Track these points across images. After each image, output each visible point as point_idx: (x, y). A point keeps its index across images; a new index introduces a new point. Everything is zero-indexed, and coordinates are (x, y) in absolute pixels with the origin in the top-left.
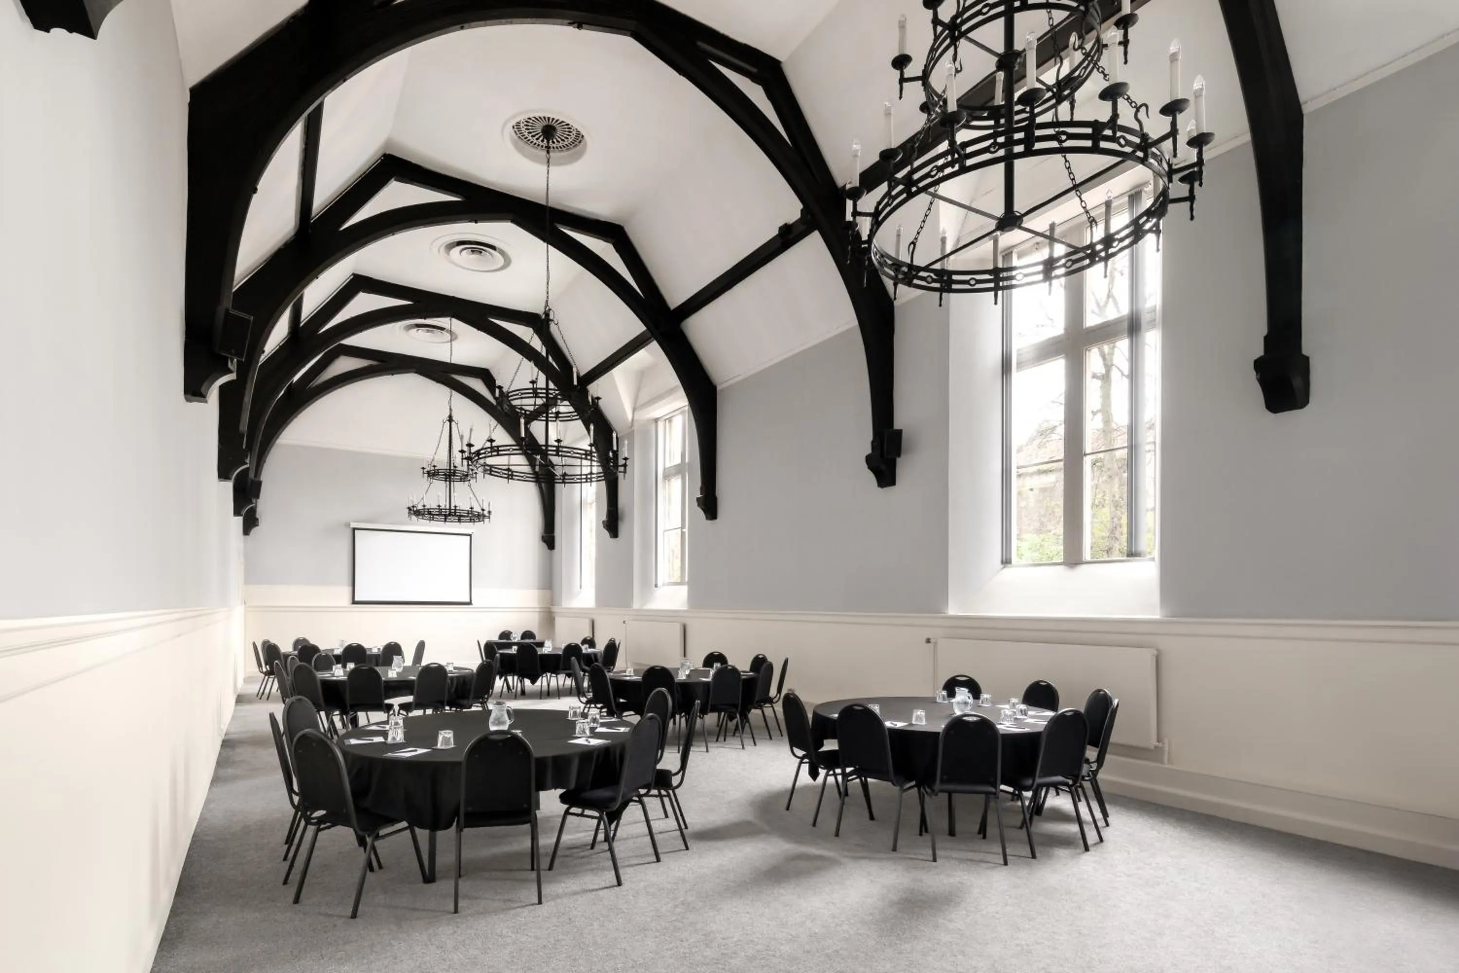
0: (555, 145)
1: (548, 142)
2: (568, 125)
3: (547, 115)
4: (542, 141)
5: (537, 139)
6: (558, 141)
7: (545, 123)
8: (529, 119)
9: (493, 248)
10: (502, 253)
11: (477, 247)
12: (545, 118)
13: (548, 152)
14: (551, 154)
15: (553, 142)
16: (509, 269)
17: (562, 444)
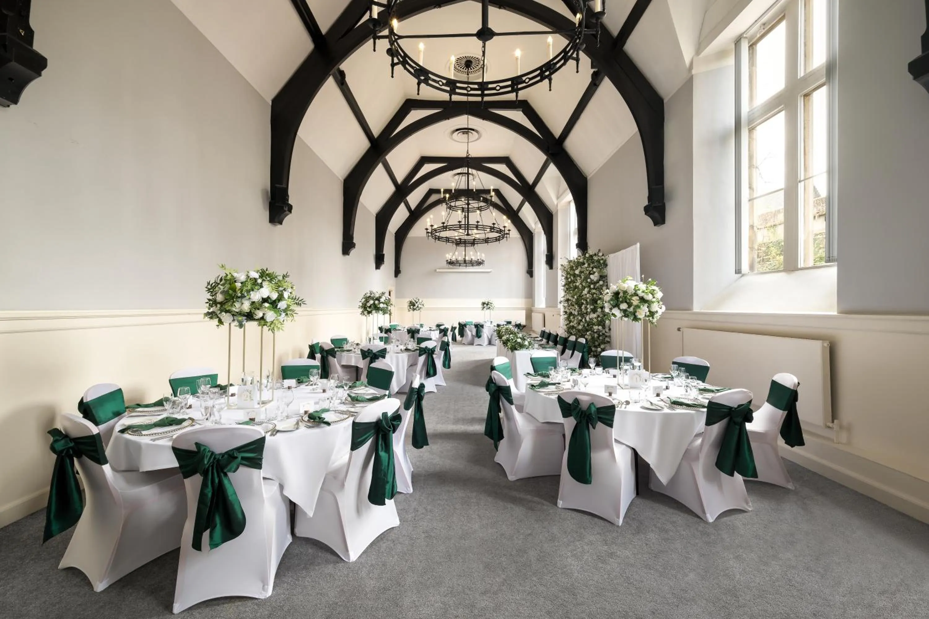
0: (472, 71)
1: (468, 69)
2: (478, 58)
3: (467, 56)
4: (466, 69)
5: (463, 69)
6: (474, 68)
7: (465, 60)
8: (458, 59)
9: (473, 130)
10: (477, 131)
11: (466, 130)
12: (466, 57)
13: (468, 74)
14: (470, 75)
15: (471, 69)
16: (482, 138)
17: (479, 224)
